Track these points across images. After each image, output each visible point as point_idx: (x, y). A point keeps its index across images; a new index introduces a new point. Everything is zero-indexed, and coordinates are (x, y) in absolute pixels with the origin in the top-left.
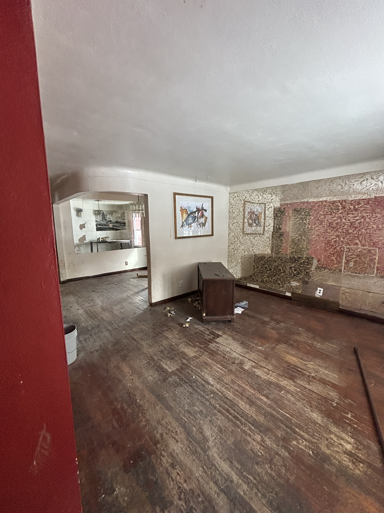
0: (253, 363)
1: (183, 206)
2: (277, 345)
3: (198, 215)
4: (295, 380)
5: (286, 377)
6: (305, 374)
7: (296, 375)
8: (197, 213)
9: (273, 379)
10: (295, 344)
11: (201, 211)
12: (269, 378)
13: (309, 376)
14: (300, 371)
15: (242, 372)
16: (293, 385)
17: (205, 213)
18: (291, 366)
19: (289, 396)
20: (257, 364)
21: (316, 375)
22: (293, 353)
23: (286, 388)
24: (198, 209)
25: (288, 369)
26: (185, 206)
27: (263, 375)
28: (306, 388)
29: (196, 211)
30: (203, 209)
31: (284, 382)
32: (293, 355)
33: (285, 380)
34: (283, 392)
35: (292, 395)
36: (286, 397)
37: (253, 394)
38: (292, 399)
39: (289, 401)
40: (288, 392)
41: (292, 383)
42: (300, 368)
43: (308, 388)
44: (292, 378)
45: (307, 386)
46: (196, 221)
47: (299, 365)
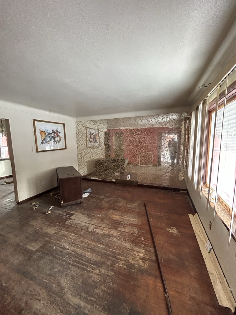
0: (94, 226)
1: (42, 129)
2: (108, 211)
3: (54, 135)
4: (118, 229)
5: (113, 229)
6: (123, 224)
7: (118, 225)
8: (53, 134)
9: (106, 232)
10: (118, 208)
11: (56, 133)
12: (104, 232)
13: (124, 224)
14: (120, 223)
15: (87, 234)
16: (116, 232)
17: (59, 134)
18: (115, 221)
19: (114, 239)
20: (97, 226)
21: (128, 223)
22: (117, 213)
23: (113, 235)
24: (54, 132)
25: (114, 224)
26: (43, 129)
27: (100, 231)
28: (123, 231)
29: (52, 133)
30: (57, 131)
31: (112, 232)
32: (117, 215)
33: (112, 231)
34: (111, 238)
35: (116, 238)
36: (113, 240)
37: (94, 245)
38: (116, 240)
39: (114, 242)
40: (114, 237)
41: (116, 231)
42: (120, 221)
43: (124, 231)
44: (116, 228)
45: (124, 230)
46: (53, 140)
47: (120, 220)
